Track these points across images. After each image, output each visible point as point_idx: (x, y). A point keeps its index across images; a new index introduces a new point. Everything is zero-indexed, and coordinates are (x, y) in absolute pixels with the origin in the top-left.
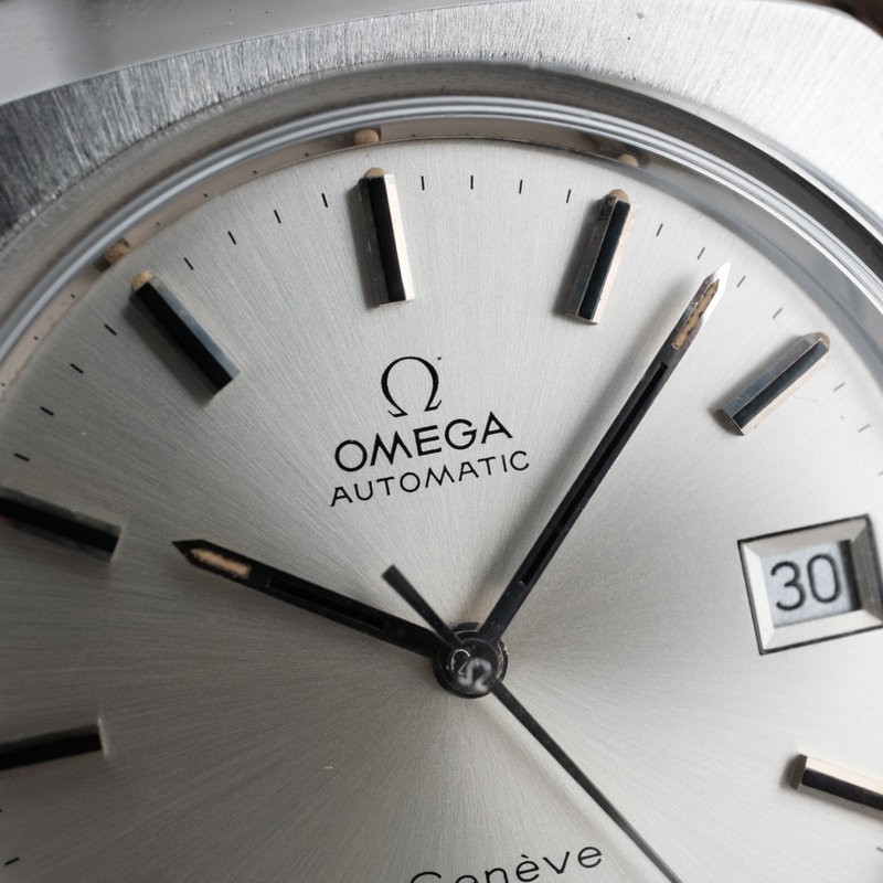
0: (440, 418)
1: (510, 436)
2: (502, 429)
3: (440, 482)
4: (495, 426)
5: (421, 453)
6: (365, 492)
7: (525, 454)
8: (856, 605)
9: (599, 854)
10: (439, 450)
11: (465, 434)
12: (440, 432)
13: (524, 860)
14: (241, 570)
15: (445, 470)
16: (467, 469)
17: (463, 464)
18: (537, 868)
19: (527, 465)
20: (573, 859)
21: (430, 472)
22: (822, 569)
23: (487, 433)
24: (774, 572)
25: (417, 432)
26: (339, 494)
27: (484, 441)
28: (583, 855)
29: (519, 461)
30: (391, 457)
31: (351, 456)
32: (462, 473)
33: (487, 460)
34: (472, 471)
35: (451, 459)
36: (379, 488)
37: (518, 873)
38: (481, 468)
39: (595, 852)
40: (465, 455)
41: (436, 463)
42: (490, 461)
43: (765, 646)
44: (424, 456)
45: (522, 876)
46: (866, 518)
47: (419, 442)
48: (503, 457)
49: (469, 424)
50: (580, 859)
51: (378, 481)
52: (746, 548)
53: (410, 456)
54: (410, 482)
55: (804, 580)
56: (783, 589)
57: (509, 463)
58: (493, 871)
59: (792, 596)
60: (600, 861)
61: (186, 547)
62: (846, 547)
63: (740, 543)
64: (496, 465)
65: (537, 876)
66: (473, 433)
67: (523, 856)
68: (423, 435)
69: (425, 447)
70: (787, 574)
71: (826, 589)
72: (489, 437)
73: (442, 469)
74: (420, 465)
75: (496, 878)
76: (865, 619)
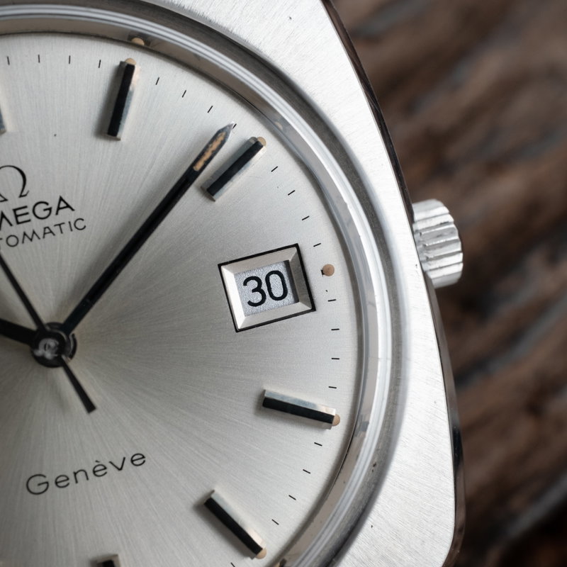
0: (29, 201)
1: (73, 210)
2: (68, 206)
3: (31, 240)
4: (63, 204)
5: (18, 223)
7: (83, 220)
8: (297, 300)
9: (143, 457)
10: (29, 221)
11: (45, 210)
12: (29, 210)
13: (97, 464)
15: (34, 232)
16: (48, 231)
17: (45, 228)
18: (105, 468)
19: (85, 227)
20: (128, 462)
21: (25, 234)
22: (275, 280)
23: (59, 208)
24: (245, 284)
25: (15, 210)
27: (57, 214)
28: (134, 458)
29: (80, 224)
32: (45, 234)
33: (60, 225)
34: (51, 232)
35: (37, 225)
37: (94, 472)
38: (56, 230)
39: (141, 457)
40: (47, 223)
41: (27, 228)
42: (62, 226)
43: (239, 326)
44: (21, 225)
45: (97, 473)
46: (296, 246)
47: (17, 216)
48: (70, 223)
49: (47, 204)
50: (132, 461)
52: (224, 269)
53: (11, 225)
54: (12, 241)
55: (264, 287)
56: (251, 293)
57: (74, 226)
58: (78, 472)
59: (257, 297)
60: (144, 462)
62: (287, 263)
63: (220, 266)
64: (64, 227)
65: (106, 473)
66: (50, 209)
67: (97, 461)
68: (19, 212)
69: (20, 219)
70: (254, 284)
71: (278, 292)
72: (60, 211)
73: (32, 232)
74: (18, 230)
75: (81, 476)
76: (301, 307)
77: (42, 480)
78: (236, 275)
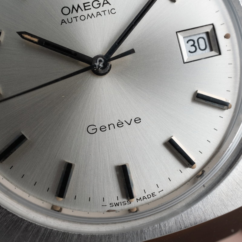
1: (110, 4)
2: (108, 3)
3: (91, 18)
4: (106, 2)
5: (85, 10)
6: (70, 21)
7: (114, 9)
8: (212, 50)
9: (140, 119)
10: (90, 9)
11: (97, 4)
12: (90, 4)
13: (119, 121)
14: (36, 40)
15: (92, 14)
16: (98, 14)
17: (97, 13)
18: (123, 124)
19: (115, 12)
20: (133, 121)
21: (88, 15)
22: (201, 42)
23: (104, 4)
24: (188, 42)
25: (84, 4)
26: (63, 21)
27: (103, 6)
28: (136, 120)
29: (113, 11)
30: (77, 11)
31: (66, 11)
32: (97, 15)
33: (104, 11)
34: (100, 14)
35: (94, 11)
36: (74, 20)
37: (118, 125)
38: (102, 13)
39: (139, 119)
40: (98, 10)
41: (90, 12)
42: (105, 12)
43: (185, 61)
44: (86, 11)
46: (213, 24)
47: (85, 7)
48: (108, 10)
49: (99, 1)
50: (135, 121)
51: (74, 18)
52: (179, 34)
53: (82, 11)
54: (83, 18)
55: (196, 44)
56: (190, 47)
57: (110, 12)
58: (110, 125)
59: (193, 49)
60: (140, 121)
61: (20, 34)
62: (207, 33)
63: (177, 32)
64: (107, 12)
65: (123, 126)
66: (100, 4)
67: (119, 120)
68: (86, 5)
69: (86, 8)
70: (191, 43)
71: (203, 47)
72: (104, 5)
73: (91, 14)
74: (85, 13)
75: (111, 126)
76: (213, 53)
77: (94, 127)
78: (184, 37)
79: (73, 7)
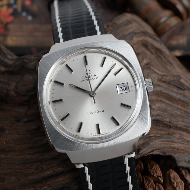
0: (90, 75)
3: (90, 80)
4: (95, 75)
7: (98, 78)
8: (127, 91)
12: (90, 76)
14: (74, 86)
16: (93, 79)
20: (102, 111)
22: (124, 88)
26: (82, 81)
30: (86, 78)
31: (83, 78)
35: (91, 78)
36: (85, 80)
38: (94, 79)
40: (93, 78)
43: (118, 93)
46: (127, 83)
49: (93, 75)
55: (122, 89)
57: (96, 78)
59: (121, 90)
60: (104, 111)
61: (69, 84)
62: (126, 85)
63: (116, 85)
64: (95, 79)
65: (98, 112)
70: (121, 88)
71: (124, 89)
75: (95, 112)
76: (128, 91)
77: (90, 112)
78: (118, 86)
79: (85, 77)
